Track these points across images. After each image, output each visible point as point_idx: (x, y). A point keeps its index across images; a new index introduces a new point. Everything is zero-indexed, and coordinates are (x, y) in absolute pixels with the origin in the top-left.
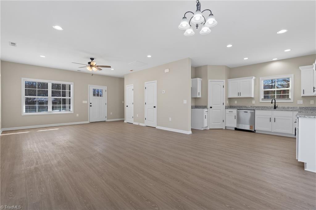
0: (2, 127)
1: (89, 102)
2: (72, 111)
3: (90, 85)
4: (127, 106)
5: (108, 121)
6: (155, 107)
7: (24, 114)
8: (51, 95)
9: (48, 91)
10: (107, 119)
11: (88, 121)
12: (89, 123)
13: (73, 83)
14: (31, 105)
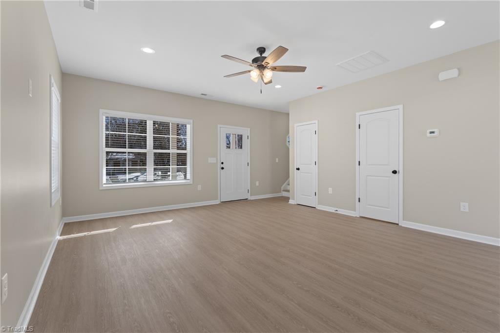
0: (64, 214)
1: (219, 161)
2: (189, 178)
3: (222, 126)
4: (298, 169)
5: (251, 199)
6: (395, 172)
7: (104, 186)
8: (152, 146)
9: (147, 137)
10: (251, 195)
11: (217, 199)
12: (219, 204)
13: (192, 121)
14: (115, 166)
